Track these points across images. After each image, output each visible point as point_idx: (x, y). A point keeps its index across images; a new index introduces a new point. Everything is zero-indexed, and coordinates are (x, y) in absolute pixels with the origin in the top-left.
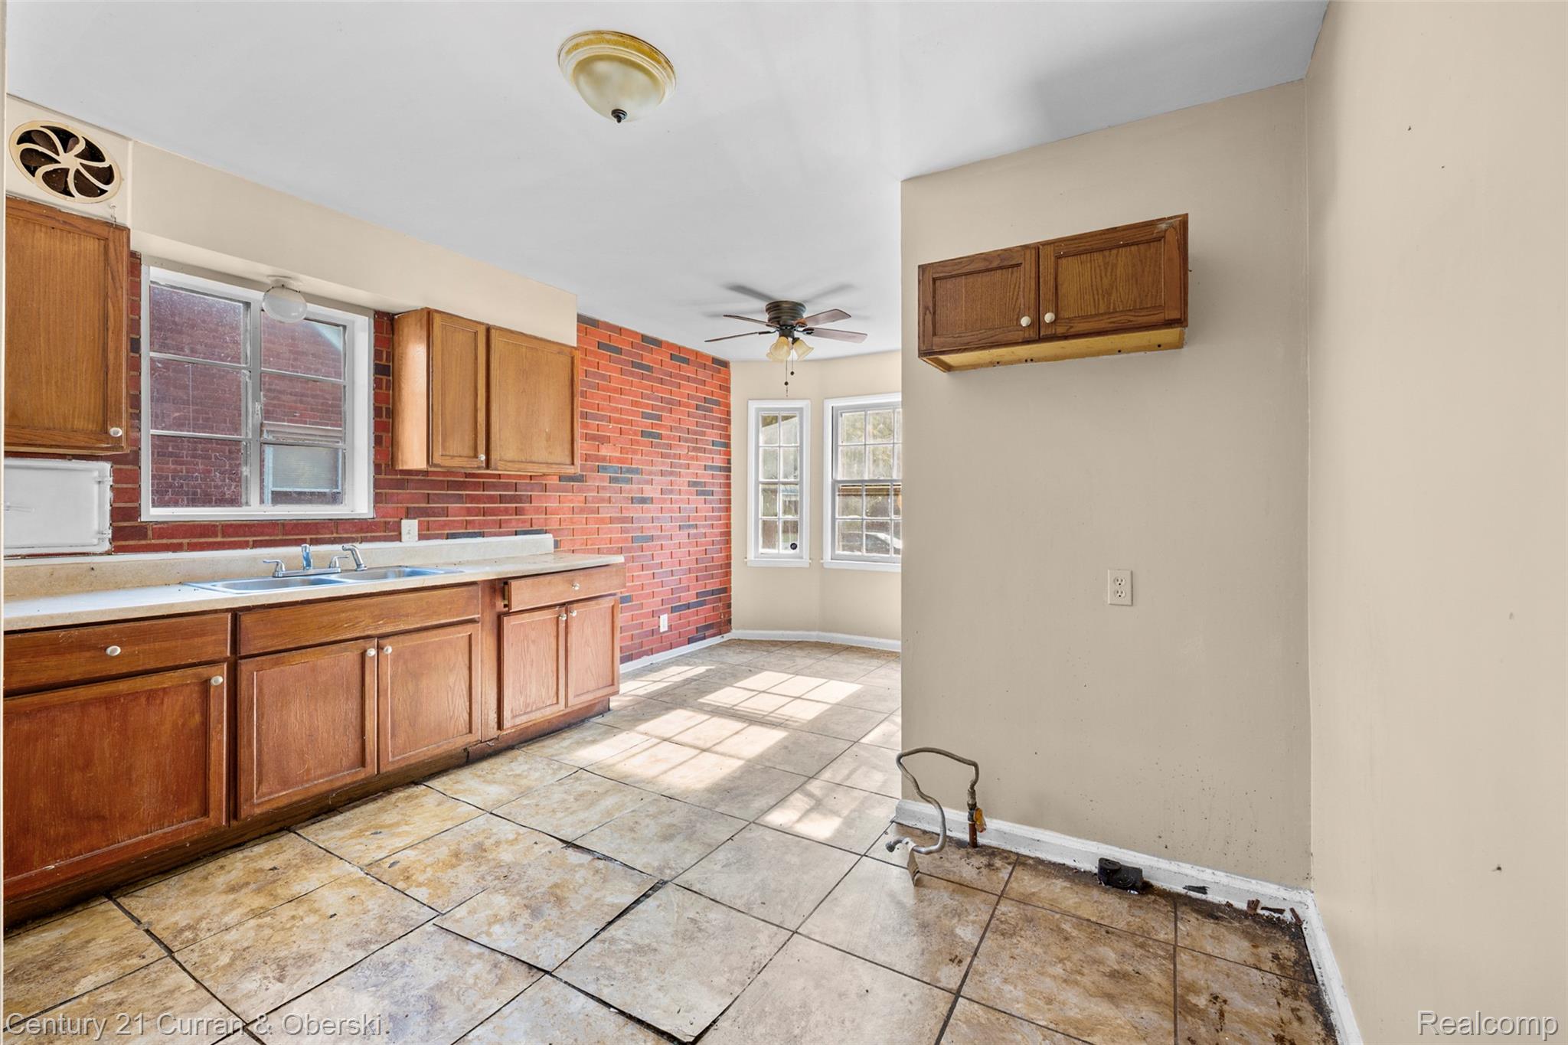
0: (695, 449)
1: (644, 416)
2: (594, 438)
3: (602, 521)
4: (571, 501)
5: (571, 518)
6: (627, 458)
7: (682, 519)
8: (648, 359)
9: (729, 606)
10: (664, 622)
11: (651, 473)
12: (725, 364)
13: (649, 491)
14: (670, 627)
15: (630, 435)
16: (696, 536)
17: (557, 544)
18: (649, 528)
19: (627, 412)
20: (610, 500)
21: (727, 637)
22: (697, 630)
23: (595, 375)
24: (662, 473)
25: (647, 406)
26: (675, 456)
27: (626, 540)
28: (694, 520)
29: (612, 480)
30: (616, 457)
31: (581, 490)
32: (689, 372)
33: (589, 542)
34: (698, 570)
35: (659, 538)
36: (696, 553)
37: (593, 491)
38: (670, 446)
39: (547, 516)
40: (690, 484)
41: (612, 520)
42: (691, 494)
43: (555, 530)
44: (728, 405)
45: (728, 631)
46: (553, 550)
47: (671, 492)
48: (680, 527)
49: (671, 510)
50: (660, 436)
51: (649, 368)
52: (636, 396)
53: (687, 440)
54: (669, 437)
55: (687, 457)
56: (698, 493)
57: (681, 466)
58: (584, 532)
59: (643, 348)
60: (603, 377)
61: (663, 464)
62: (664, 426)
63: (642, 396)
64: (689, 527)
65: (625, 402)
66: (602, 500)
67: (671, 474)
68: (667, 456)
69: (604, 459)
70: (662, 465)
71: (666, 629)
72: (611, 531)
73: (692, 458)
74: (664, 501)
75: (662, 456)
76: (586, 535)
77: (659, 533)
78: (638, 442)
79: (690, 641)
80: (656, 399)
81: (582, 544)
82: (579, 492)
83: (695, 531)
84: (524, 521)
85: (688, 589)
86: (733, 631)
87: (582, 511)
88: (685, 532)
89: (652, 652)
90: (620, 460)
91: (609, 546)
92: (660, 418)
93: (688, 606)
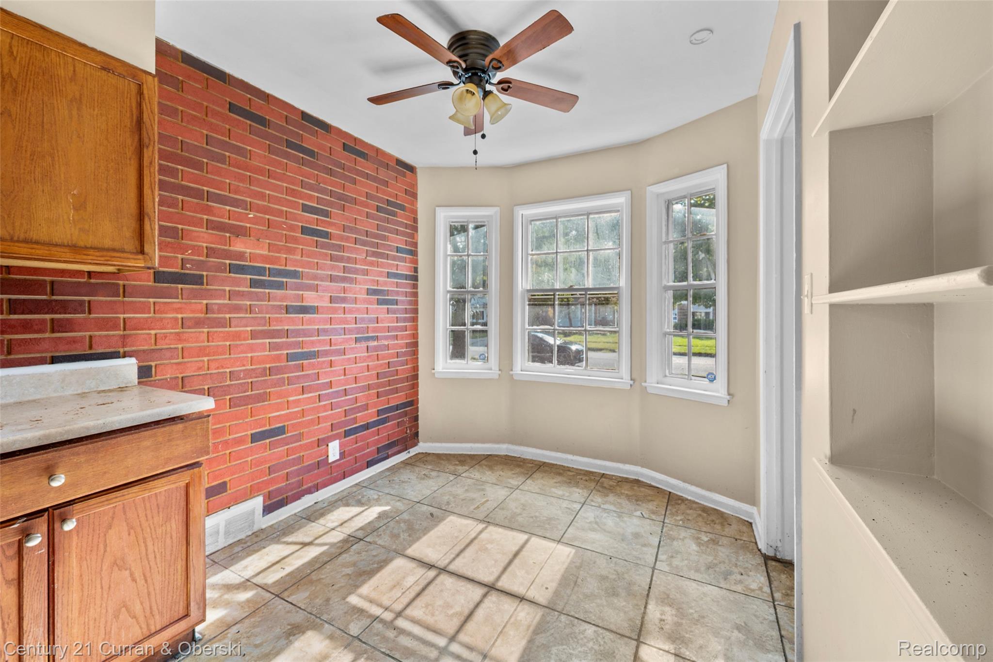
0: (375, 254)
1: (306, 209)
2: (221, 227)
3: (237, 336)
4: (178, 310)
5: (178, 334)
6: (279, 258)
7: (358, 330)
8: (310, 141)
9: (416, 418)
10: (334, 451)
11: (315, 277)
12: (411, 169)
13: (311, 298)
14: (342, 455)
15: (284, 229)
16: (376, 348)
17: (144, 373)
18: (312, 342)
19: (279, 201)
20: (250, 309)
21: (413, 451)
22: (379, 450)
23: (224, 145)
24: (332, 279)
25: (310, 198)
26: (348, 260)
27: (278, 358)
28: (374, 331)
29: (254, 284)
30: (262, 255)
31: (196, 295)
32: (368, 168)
33: (212, 365)
34: (379, 386)
35: (326, 353)
36: (376, 367)
37: (222, 297)
38: (342, 248)
39: (125, 333)
40: (369, 292)
41: (254, 335)
42: (371, 303)
43: (144, 351)
44: (415, 212)
45: (415, 445)
46: (136, 381)
47: (344, 300)
48: (357, 340)
49: (345, 321)
50: (326, 235)
51: (311, 153)
52: (293, 184)
53: (364, 243)
54: (341, 238)
55: (365, 262)
56: (380, 302)
57: (356, 271)
58: (202, 352)
59: (302, 127)
60: (239, 151)
61: (333, 268)
62: (334, 224)
63: (303, 185)
64: (368, 339)
65: (276, 188)
66: (237, 309)
67: (344, 279)
68: (340, 259)
69: (241, 256)
70: (329, 268)
71: (338, 457)
72: (252, 348)
73: (372, 264)
74: (334, 311)
75: (332, 258)
76: (207, 355)
77: (328, 348)
78: (295, 240)
79: (369, 464)
80: (323, 191)
81: (200, 369)
82: (195, 297)
83: (375, 343)
84: (74, 341)
85: (366, 407)
86: (421, 444)
87: (198, 323)
88: (364, 345)
89: (317, 488)
90: (265, 259)
91: (249, 367)
92: (326, 214)
93: (367, 427)
